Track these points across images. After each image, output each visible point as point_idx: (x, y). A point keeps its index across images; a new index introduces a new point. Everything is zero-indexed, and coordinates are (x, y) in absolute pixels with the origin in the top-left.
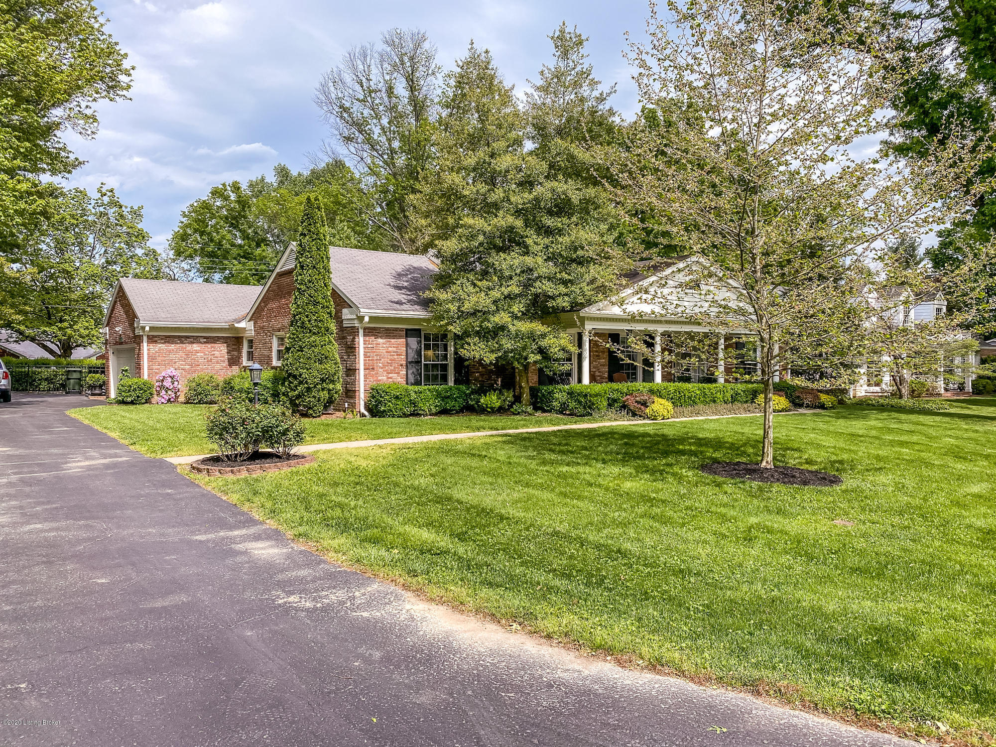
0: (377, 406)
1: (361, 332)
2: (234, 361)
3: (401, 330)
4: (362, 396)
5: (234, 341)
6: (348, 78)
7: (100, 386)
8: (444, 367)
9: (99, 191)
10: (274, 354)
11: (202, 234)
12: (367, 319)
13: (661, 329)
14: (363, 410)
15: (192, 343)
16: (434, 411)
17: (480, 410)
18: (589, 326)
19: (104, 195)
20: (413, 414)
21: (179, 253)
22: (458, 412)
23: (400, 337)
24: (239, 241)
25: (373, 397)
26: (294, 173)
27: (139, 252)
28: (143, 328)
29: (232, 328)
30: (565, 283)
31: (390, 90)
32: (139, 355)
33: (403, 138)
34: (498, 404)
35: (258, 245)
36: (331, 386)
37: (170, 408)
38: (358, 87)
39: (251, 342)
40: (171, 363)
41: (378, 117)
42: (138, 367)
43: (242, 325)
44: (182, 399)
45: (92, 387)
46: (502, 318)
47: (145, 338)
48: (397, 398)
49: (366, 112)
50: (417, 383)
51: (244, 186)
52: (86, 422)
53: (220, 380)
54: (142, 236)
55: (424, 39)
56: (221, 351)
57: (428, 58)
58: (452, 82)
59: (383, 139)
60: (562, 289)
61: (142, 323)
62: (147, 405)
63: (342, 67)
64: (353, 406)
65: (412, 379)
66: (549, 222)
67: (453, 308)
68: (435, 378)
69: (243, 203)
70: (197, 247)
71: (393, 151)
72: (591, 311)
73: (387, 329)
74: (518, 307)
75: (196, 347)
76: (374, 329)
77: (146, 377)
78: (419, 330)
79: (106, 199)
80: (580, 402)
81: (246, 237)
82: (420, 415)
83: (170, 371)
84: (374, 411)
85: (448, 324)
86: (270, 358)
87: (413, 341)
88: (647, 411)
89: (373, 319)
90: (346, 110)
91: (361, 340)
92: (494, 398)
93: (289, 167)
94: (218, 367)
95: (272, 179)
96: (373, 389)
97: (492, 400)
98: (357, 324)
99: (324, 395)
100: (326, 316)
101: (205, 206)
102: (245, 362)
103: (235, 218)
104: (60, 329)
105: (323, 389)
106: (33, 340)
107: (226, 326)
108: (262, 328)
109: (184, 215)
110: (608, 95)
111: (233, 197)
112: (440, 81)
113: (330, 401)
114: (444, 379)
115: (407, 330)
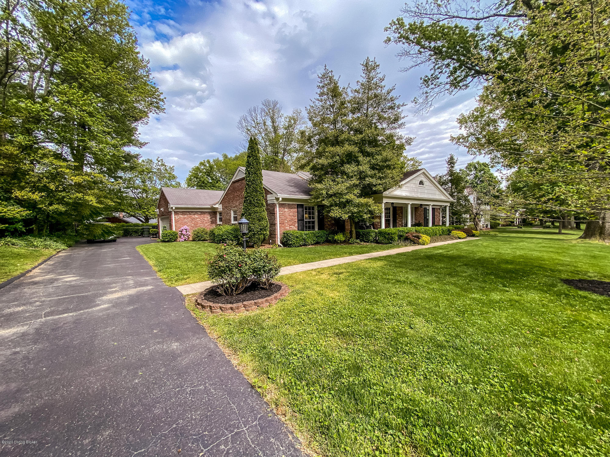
0: (287, 242)
1: (277, 205)
2: (213, 222)
3: (295, 205)
4: (279, 236)
5: (213, 212)
6: (249, 119)
7: (156, 234)
8: (313, 222)
9: (157, 160)
10: (232, 218)
11: (197, 178)
12: (281, 199)
13: (411, 202)
14: (279, 244)
15: (194, 214)
16: (313, 243)
17: (335, 242)
18: (385, 201)
19: (159, 161)
20: (305, 245)
21: (189, 186)
22: (323, 243)
23: (295, 208)
24: (210, 181)
25: (285, 237)
26: (229, 157)
27: (174, 183)
28: (172, 208)
29: (212, 208)
30: (380, 178)
31: (265, 124)
32: (170, 221)
33: (270, 141)
34: (344, 239)
35: (217, 182)
36: (265, 233)
37: (185, 244)
38: (253, 122)
39: (220, 214)
40: (186, 223)
41: (260, 133)
42: (171, 226)
43: (216, 206)
44: (191, 239)
45: (153, 235)
46: (351, 196)
47: (173, 213)
48: (297, 237)
49: (256, 132)
50: (303, 230)
51: (211, 161)
52: (141, 253)
53: (208, 230)
54: (174, 177)
55: (277, 103)
56: (207, 217)
57: (279, 111)
58: (288, 120)
59: (263, 141)
60: (379, 182)
61: (171, 206)
62: (175, 242)
63: (247, 114)
64: (274, 242)
65: (300, 228)
66: (369, 149)
67: (324, 192)
68: (309, 228)
69: (211, 167)
70: (196, 183)
71: (266, 146)
72: (386, 193)
73: (289, 204)
74: (357, 191)
75: (196, 216)
76: (283, 204)
77: (174, 230)
78: (303, 205)
79: (160, 163)
80: (385, 237)
81: (212, 179)
82: (307, 245)
83: (185, 227)
84: (285, 243)
85: (322, 201)
86: (230, 220)
87: (300, 209)
88: (420, 241)
89: (284, 199)
90: (249, 130)
91: (277, 209)
92: (341, 236)
93: (227, 154)
94: (206, 225)
95: (221, 159)
96: (284, 233)
97: (340, 237)
98: (275, 202)
99: (262, 237)
100: (262, 198)
101: (198, 168)
102: (218, 223)
103: (208, 173)
104: (143, 212)
105: (261, 234)
106: (134, 216)
107: (209, 207)
108: (226, 207)
109: (190, 172)
110: (391, 90)
111: (208, 165)
112: (283, 120)
113: (264, 239)
114: (313, 228)
115: (298, 205)
